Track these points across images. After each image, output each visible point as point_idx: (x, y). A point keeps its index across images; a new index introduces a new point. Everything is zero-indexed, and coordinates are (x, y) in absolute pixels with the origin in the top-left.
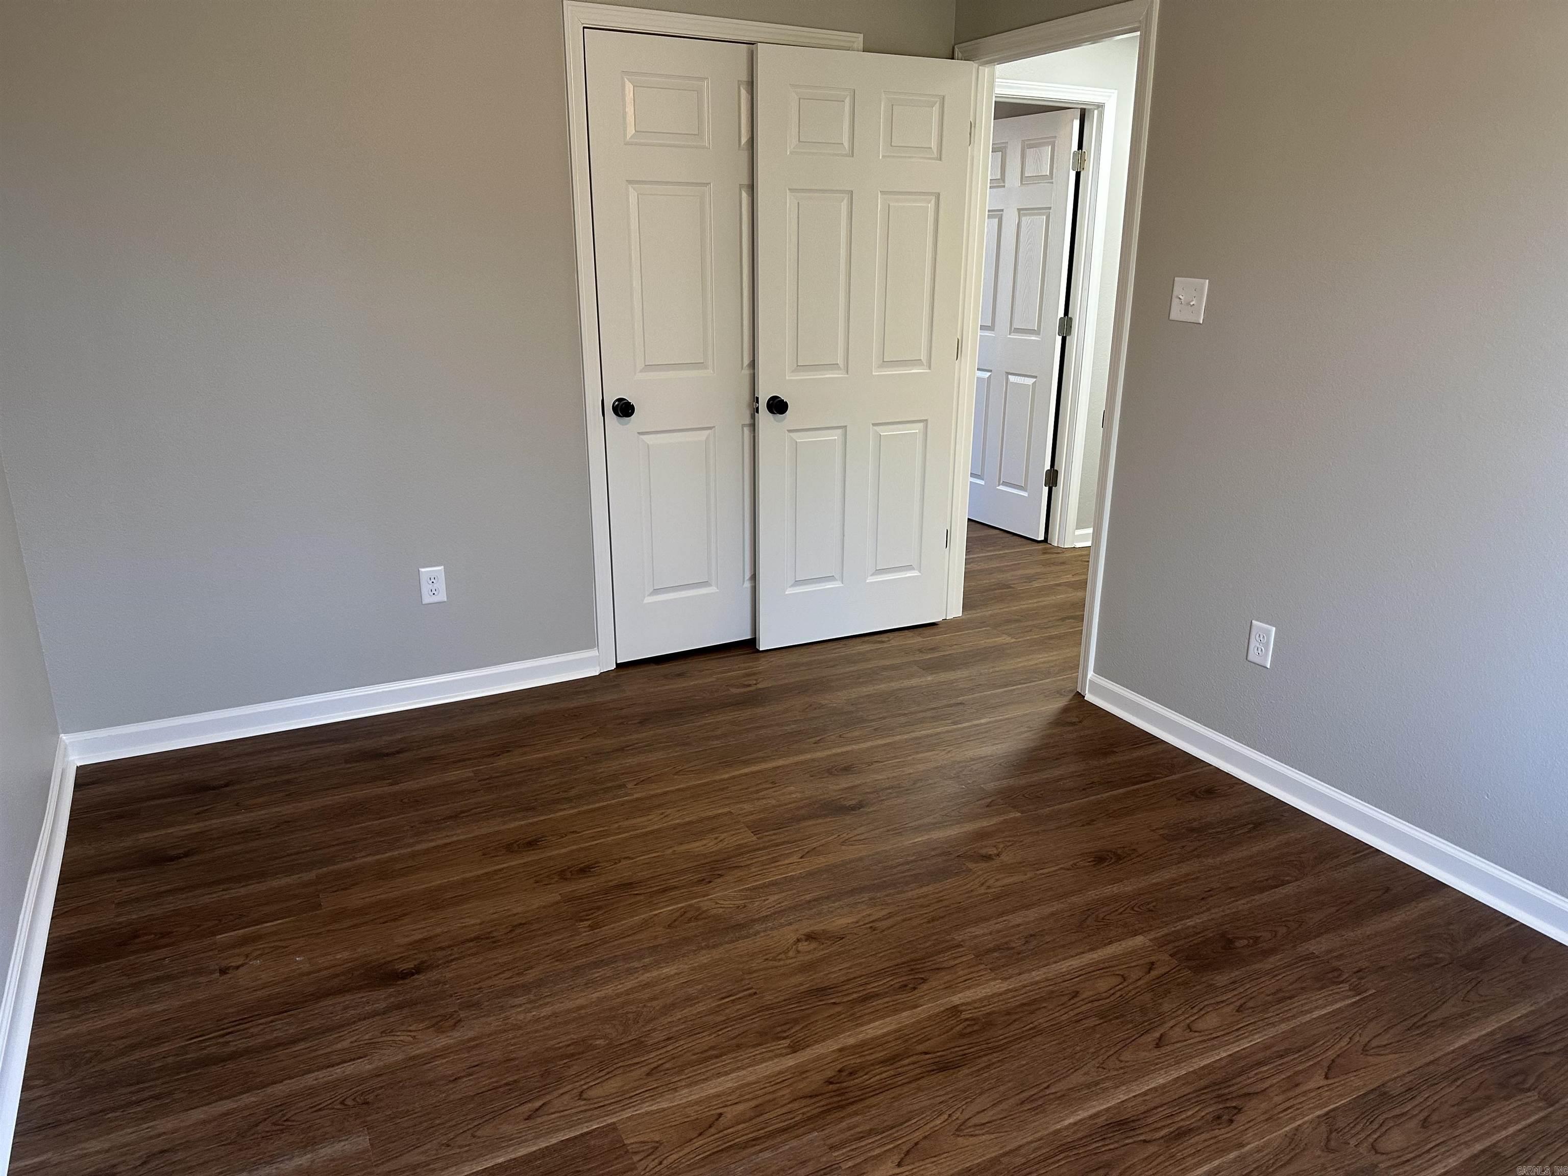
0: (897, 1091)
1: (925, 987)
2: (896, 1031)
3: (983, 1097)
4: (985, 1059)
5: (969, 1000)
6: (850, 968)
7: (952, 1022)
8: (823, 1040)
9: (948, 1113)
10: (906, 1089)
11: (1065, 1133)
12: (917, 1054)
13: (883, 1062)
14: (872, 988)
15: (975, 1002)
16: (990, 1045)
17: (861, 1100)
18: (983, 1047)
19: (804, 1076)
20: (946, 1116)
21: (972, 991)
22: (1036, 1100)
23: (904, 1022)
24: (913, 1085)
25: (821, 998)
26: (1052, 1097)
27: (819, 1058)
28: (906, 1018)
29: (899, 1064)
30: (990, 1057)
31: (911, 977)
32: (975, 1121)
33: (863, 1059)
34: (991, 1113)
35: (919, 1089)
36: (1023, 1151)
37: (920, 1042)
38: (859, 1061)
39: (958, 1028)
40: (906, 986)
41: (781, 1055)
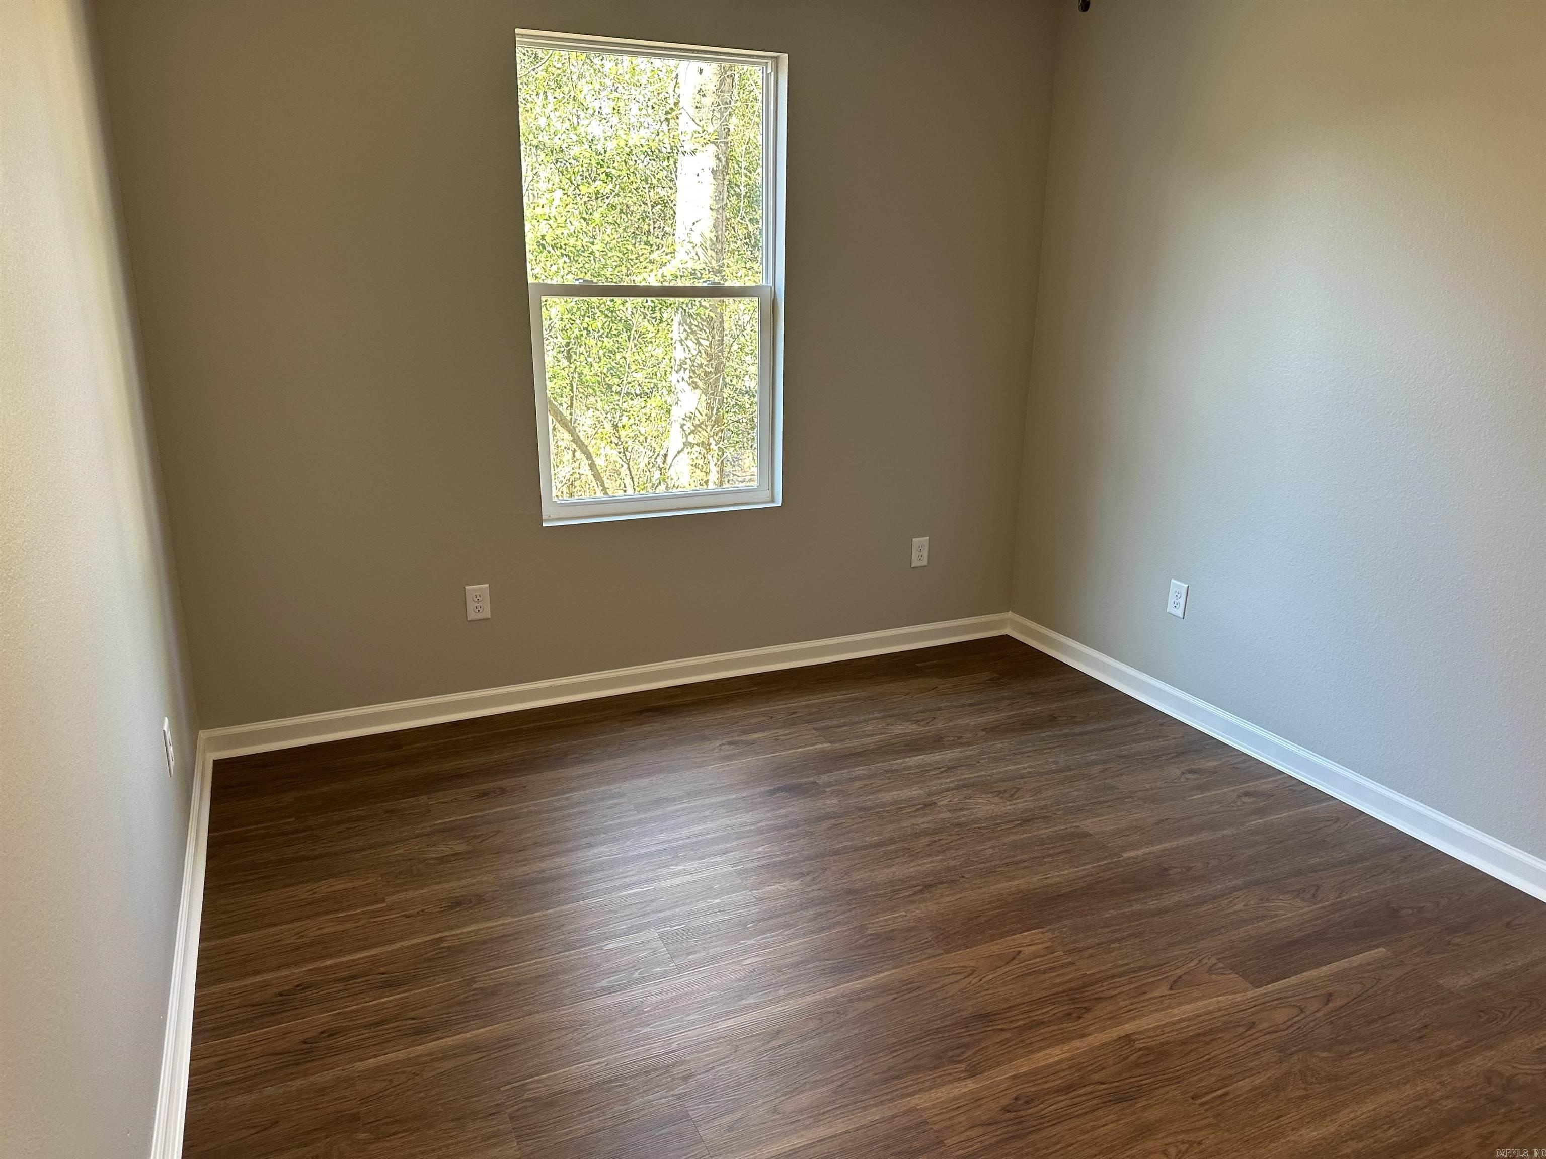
0: (1026, 999)
1: (1004, 1102)
2: (1032, 1052)
3: (951, 993)
4: (946, 1023)
5: (956, 1084)
6: (1094, 1128)
7: (975, 1060)
8: (1103, 1045)
9: (982, 982)
10: (1018, 1001)
11: (889, 967)
12: (1010, 1029)
13: (1041, 1023)
14: (1063, 1101)
15: (950, 1082)
16: (940, 1035)
17: (1054, 994)
18: (946, 1035)
19: (1111, 1015)
20: (984, 980)
21: (952, 1095)
22: (907, 990)
23: (1025, 1061)
24: (1012, 1004)
25: (1117, 1089)
26: (893, 992)
27: (1102, 1030)
28: (1024, 1066)
29: (1027, 1021)
30: (943, 1025)
31: (1022, 1113)
32: (959, 977)
33: (1061, 1026)
34: (947, 981)
35: (1007, 1000)
36: (926, 956)
37: (1007, 1040)
38: (1065, 1025)
39: (970, 1053)
40: (1027, 1102)
41: (1140, 1033)
